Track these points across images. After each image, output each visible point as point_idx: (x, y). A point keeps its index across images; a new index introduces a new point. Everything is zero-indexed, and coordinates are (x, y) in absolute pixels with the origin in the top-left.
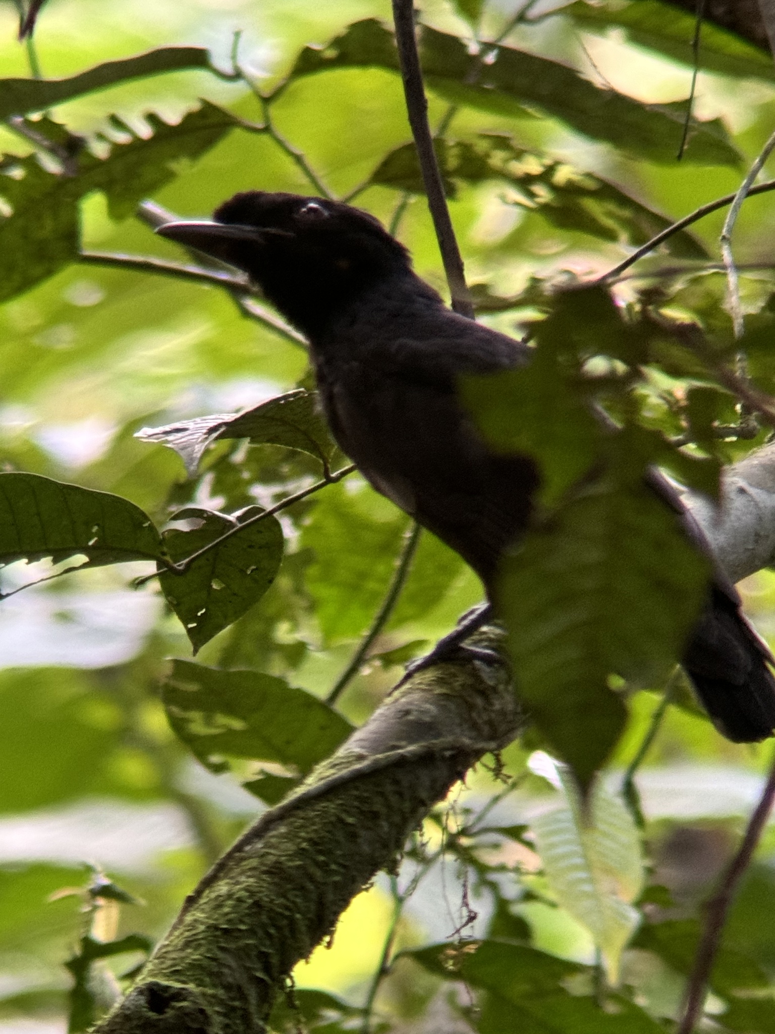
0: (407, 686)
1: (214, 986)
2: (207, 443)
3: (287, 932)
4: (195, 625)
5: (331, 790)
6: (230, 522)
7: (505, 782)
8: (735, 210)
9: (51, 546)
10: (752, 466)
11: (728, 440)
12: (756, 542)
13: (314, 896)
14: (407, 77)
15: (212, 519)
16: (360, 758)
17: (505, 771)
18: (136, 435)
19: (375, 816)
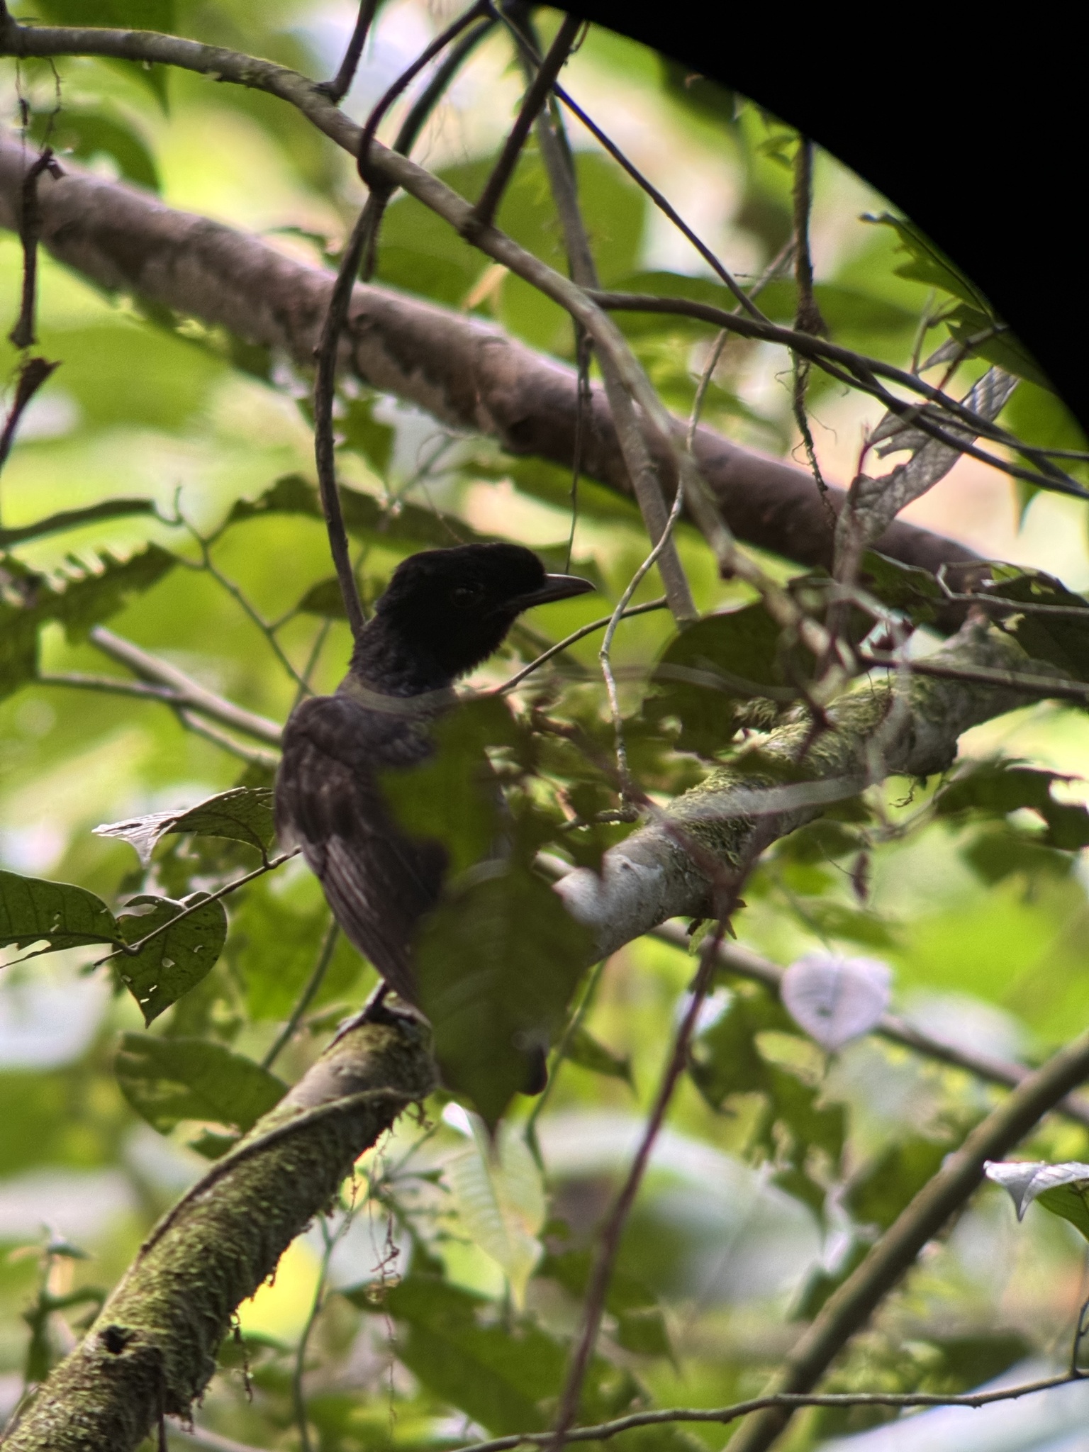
0: (339, 1046)
1: (166, 1327)
2: (159, 836)
3: (233, 1273)
4: (147, 1000)
5: (273, 1142)
6: (179, 907)
7: (427, 1128)
8: (612, 631)
9: (16, 933)
10: (635, 845)
11: (612, 823)
12: (639, 909)
13: (258, 1239)
14: (330, 521)
15: (163, 905)
16: (299, 1111)
17: (428, 1118)
18: (94, 831)
19: (313, 1163)
